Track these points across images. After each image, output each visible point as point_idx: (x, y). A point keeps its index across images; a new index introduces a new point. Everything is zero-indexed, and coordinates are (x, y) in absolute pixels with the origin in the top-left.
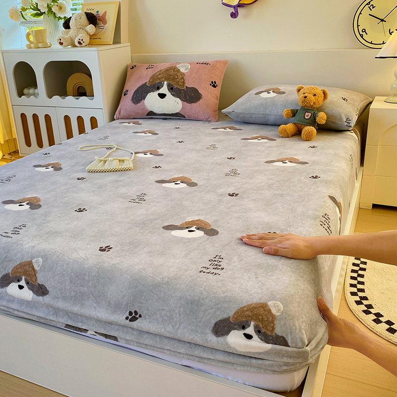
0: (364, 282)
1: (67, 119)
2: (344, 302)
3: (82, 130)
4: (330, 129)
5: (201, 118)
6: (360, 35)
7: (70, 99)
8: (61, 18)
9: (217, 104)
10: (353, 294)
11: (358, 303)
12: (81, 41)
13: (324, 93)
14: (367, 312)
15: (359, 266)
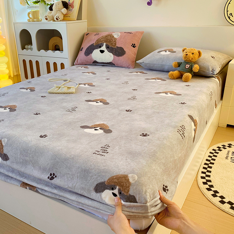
0: (211, 171)
1: (48, 63)
2: (196, 182)
3: (56, 69)
4: (201, 75)
5: (124, 66)
6: (228, 17)
7: (50, 52)
8: (49, 5)
9: (134, 58)
10: (202, 178)
11: (205, 183)
12: (57, 18)
13: (199, 53)
14: (209, 190)
15: (210, 161)
